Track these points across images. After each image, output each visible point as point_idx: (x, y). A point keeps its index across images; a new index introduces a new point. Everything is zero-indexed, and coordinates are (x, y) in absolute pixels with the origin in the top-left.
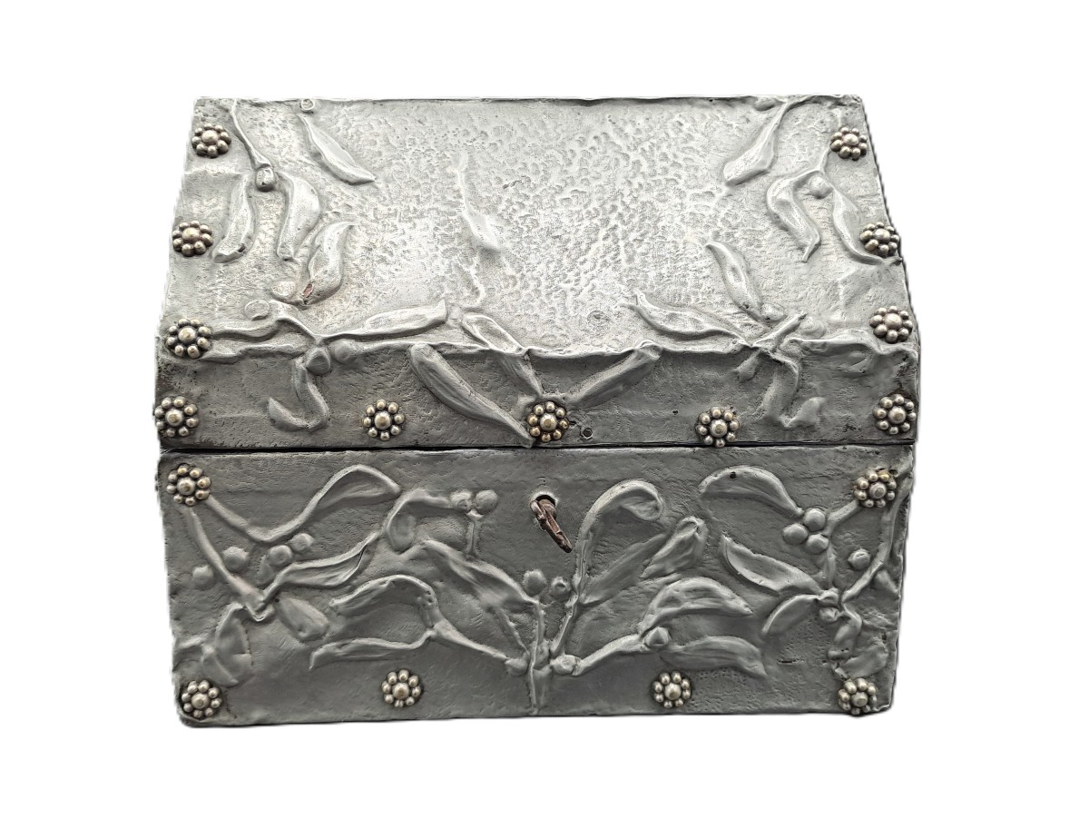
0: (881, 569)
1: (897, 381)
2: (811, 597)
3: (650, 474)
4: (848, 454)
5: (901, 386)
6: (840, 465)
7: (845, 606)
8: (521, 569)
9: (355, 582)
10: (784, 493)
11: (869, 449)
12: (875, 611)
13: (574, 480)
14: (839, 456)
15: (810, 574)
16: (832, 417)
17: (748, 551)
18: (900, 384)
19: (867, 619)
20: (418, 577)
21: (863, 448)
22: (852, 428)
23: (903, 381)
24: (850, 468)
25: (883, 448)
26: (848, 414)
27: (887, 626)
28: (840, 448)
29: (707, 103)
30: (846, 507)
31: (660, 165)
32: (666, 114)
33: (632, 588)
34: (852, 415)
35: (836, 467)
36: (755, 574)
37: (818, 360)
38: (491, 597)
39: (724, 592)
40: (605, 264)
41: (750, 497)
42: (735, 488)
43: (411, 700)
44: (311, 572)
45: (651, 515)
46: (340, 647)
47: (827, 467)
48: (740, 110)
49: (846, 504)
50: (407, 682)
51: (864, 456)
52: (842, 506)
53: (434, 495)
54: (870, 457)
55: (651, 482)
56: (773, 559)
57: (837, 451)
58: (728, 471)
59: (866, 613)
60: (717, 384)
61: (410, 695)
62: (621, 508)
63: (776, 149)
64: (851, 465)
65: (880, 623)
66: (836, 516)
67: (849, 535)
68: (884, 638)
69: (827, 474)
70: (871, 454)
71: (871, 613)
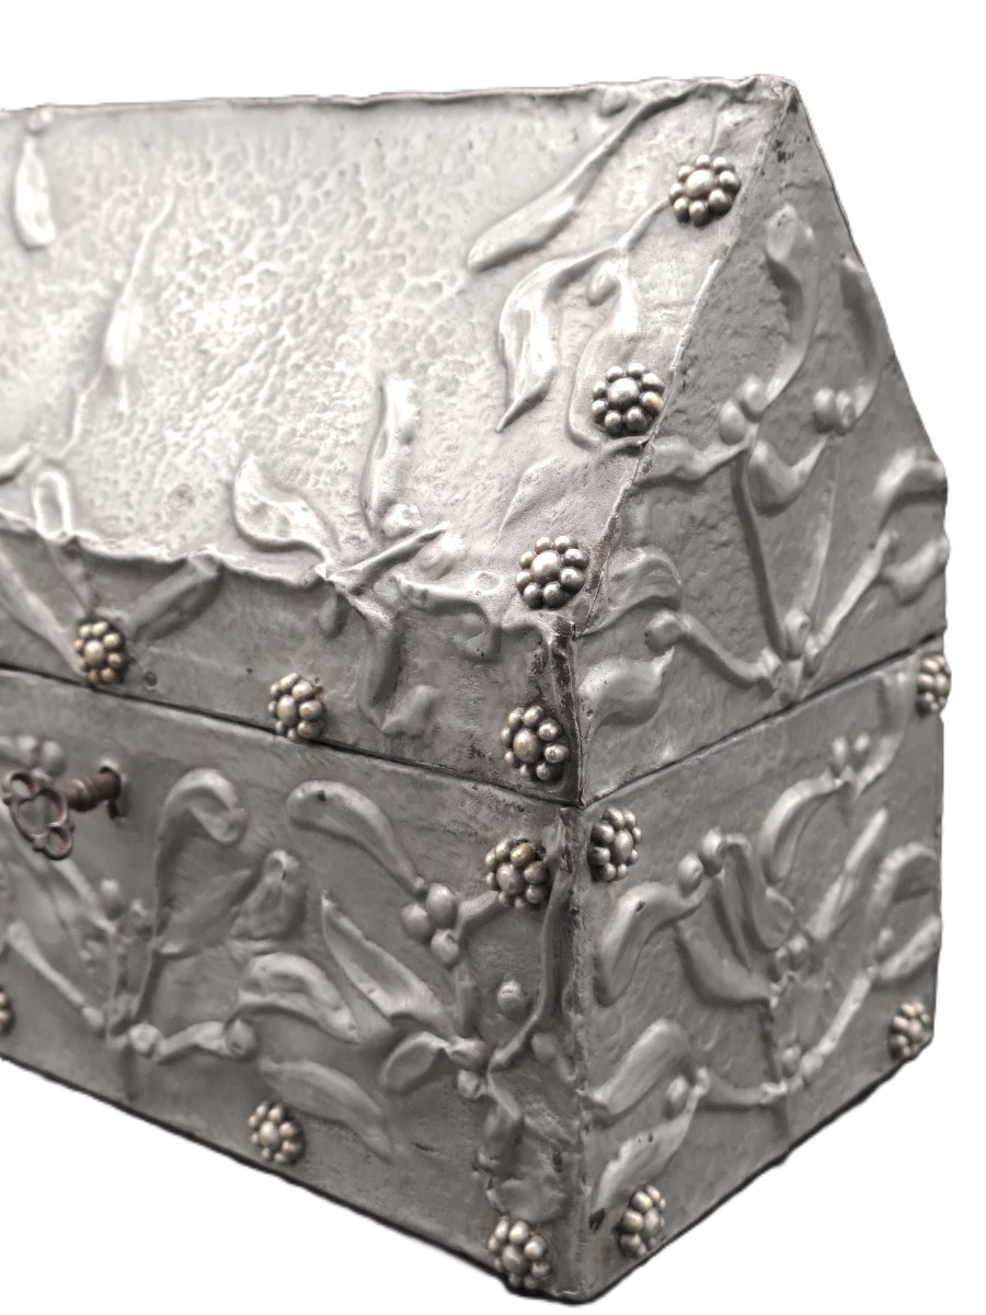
0: (537, 1029)
1: (532, 681)
2: (436, 1042)
4: (479, 800)
5: (541, 693)
6: (471, 818)
7: (490, 1077)
8: (98, 874)
10: (391, 847)
11: (508, 798)
12: (542, 1105)
13: (142, 754)
14: (468, 802)
15: (441, 1002)
16: (450, 727)
17: (359, 934)
18: (538, 687)
19: (531, 1114)
21: (501, 795)
22: (481, 755)
23: (542, 683)
24: (486, 827)
25: (530, 802)
26: (471, 727)
27: (562, 1141)
28: (468, 785)
29: (526, 104)
30: (484, 896)
31: (402, 225)
32: (462, 125)
33: (220, 948)
34: (478, 731)
35: (465, 819)
36: (366, 977)
37: (424, 620)
38: (66, 908)
40: (235, 406)
42: (328, 821)
45: (225, 834)
47: (453, 816)
48: (575, 114)
49: (485, 891)
51: (504, 811)
52: (479, 894)
54: (511, 815)
56: (393, 959)
57: (465, 791)
58: (315, 787)
59: (529, 1103)
60: (294, 634)
62: (187, 813)
63: (581, 198)
64: (487, 822)
65: (548, 1129)
66: (471, 907)
67: (491, 948)
68: (557, 1161)
69: (454, 828)
70: (512, 810)
71: (535, 1106)
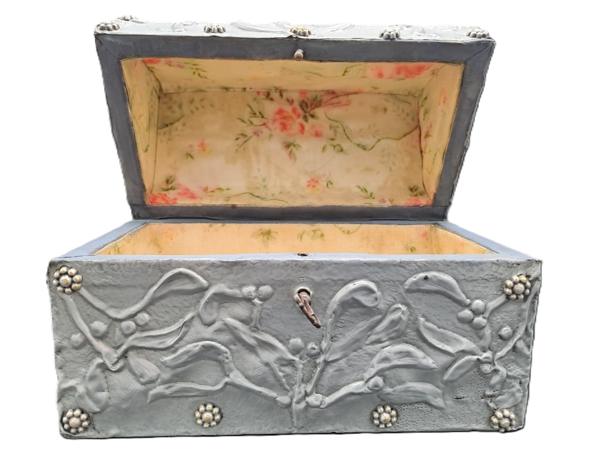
0: (520, 339)
2: (475, 357)
3: (372, 276)
4: (500, 265)
6: (495, 272)
7: (496, 362)
8: (287, 337)
9: (177, 346)
10: (459, 290)
12: (515, 366)
13: (324, 280)
14: (495, 266)
15: (474, 342)
17: (435, 327)
19: (509, 371)
20: (219, 343)
24: (501, 274)
27: (523, 376)
30: (499, 299)
33: (359, 351)
35: (492, 273)
36: (439, 342)
39: (419, 354)
41: (437, 292)
42: (428, 286)
43: (214, 423)
44: (149, 338)
45: (373, 303)
46: (167, 388)
47: (487, 273)
49: (498, 297)
50: (211, 411)
51: (510, 266)
52: (495, 299)
53: (231, 288)
54: (514, 267)
55: (373, 281)
56: (451, 332)
57: (494, 263)
58: (423, 275)
59: (509, 367)
61: (214, 420)
62: (353, 298)
64: (502, 272)
65: (518, 373)
66: (492, 305)
67: (499, 317)
68: (521, 383)
69: (486, 277)
70: (515, 265)
71: (512, 367)
